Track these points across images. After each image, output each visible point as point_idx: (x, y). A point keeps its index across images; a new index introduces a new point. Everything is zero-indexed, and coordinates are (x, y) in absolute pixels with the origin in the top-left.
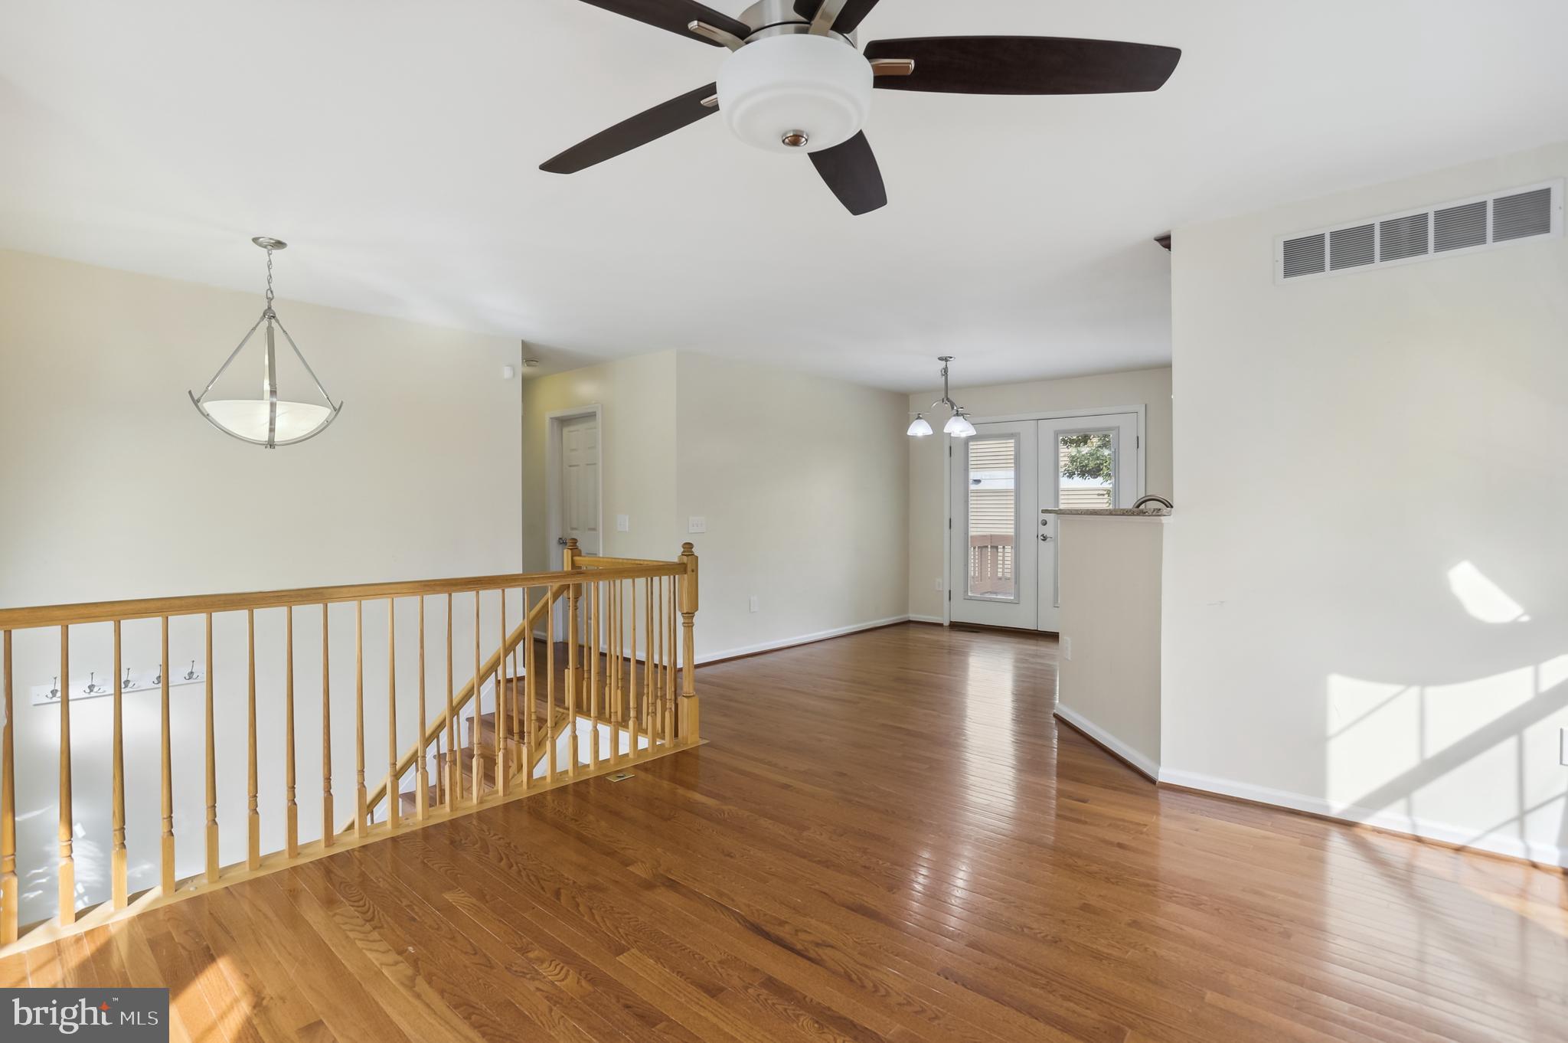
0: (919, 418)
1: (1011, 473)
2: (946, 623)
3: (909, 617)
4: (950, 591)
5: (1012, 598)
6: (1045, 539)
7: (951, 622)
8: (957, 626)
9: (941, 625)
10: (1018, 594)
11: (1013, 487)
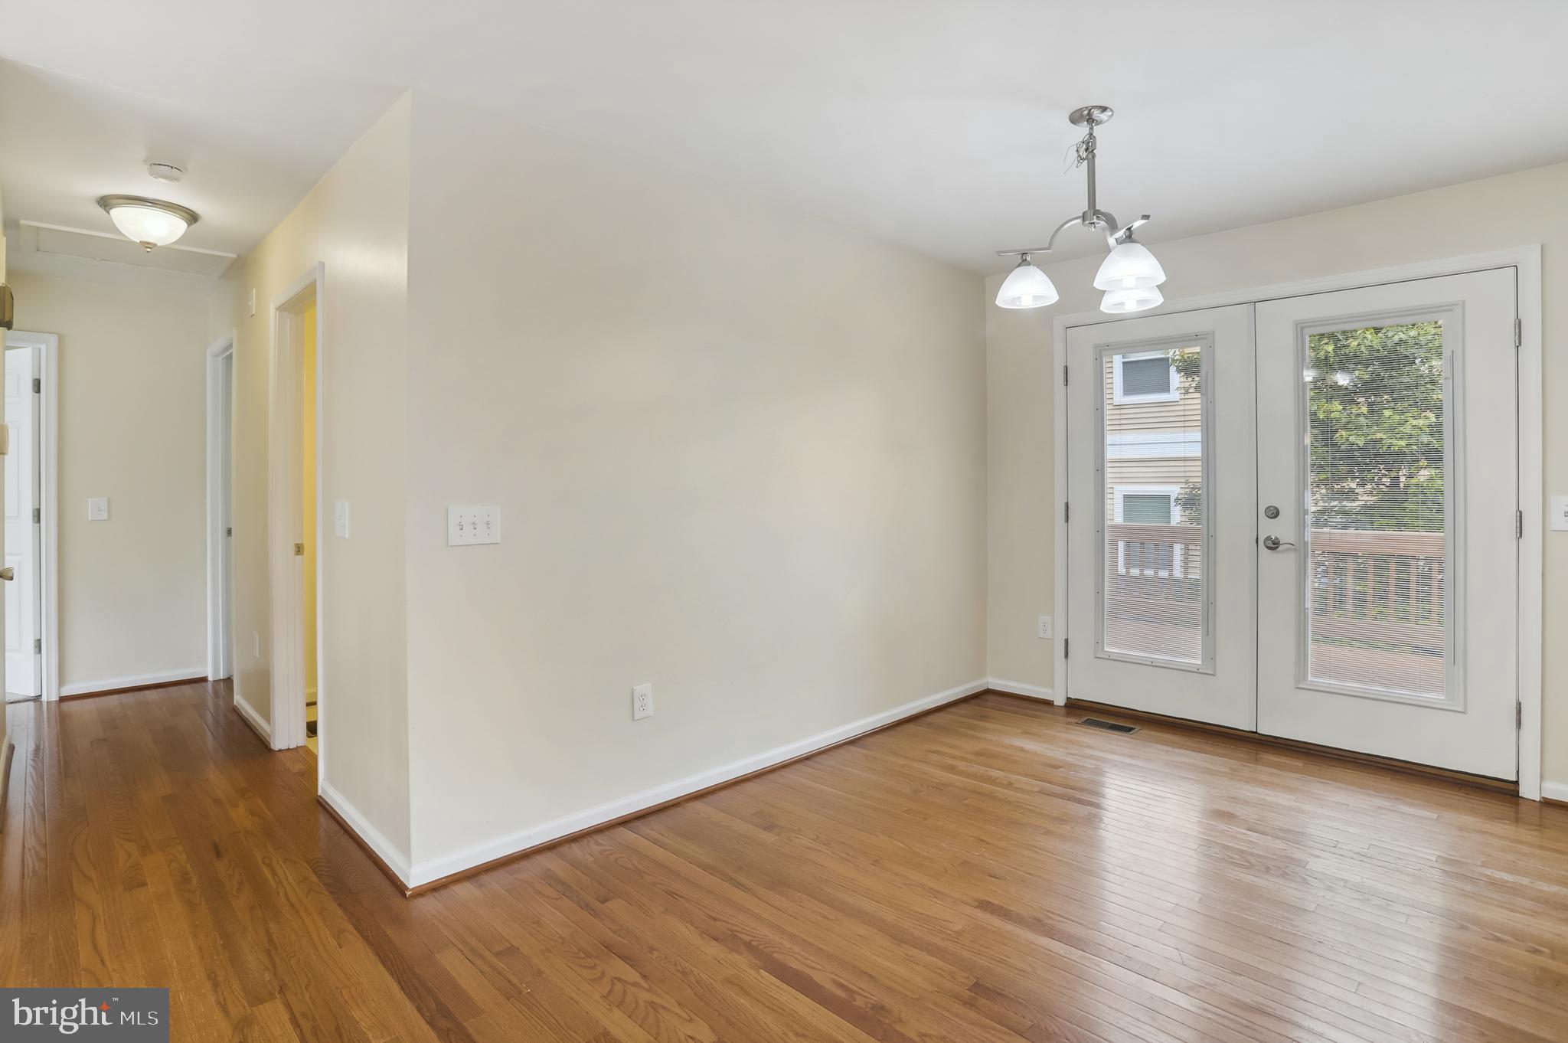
0: (1024, 262)
1: (1197, 435)
2: (1060, 701)
3: (988, 683)
4: (1067, 641)
5: (1199, 662)
6: (1274, 545)
7: (1068, 698)
8: (1077, 709)
9: (1049, 703)
10: (1210, 655)
11: (1199, 454)
